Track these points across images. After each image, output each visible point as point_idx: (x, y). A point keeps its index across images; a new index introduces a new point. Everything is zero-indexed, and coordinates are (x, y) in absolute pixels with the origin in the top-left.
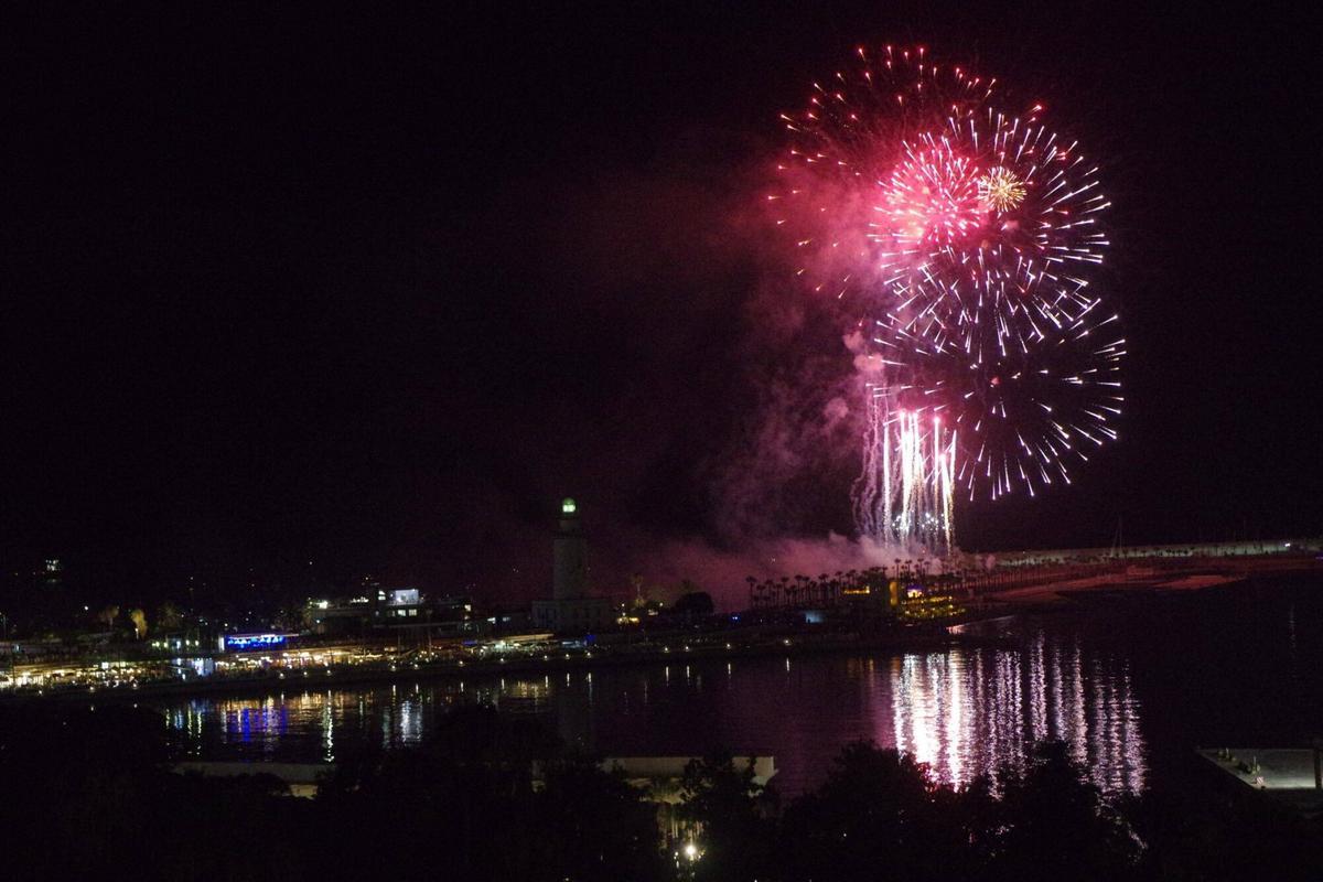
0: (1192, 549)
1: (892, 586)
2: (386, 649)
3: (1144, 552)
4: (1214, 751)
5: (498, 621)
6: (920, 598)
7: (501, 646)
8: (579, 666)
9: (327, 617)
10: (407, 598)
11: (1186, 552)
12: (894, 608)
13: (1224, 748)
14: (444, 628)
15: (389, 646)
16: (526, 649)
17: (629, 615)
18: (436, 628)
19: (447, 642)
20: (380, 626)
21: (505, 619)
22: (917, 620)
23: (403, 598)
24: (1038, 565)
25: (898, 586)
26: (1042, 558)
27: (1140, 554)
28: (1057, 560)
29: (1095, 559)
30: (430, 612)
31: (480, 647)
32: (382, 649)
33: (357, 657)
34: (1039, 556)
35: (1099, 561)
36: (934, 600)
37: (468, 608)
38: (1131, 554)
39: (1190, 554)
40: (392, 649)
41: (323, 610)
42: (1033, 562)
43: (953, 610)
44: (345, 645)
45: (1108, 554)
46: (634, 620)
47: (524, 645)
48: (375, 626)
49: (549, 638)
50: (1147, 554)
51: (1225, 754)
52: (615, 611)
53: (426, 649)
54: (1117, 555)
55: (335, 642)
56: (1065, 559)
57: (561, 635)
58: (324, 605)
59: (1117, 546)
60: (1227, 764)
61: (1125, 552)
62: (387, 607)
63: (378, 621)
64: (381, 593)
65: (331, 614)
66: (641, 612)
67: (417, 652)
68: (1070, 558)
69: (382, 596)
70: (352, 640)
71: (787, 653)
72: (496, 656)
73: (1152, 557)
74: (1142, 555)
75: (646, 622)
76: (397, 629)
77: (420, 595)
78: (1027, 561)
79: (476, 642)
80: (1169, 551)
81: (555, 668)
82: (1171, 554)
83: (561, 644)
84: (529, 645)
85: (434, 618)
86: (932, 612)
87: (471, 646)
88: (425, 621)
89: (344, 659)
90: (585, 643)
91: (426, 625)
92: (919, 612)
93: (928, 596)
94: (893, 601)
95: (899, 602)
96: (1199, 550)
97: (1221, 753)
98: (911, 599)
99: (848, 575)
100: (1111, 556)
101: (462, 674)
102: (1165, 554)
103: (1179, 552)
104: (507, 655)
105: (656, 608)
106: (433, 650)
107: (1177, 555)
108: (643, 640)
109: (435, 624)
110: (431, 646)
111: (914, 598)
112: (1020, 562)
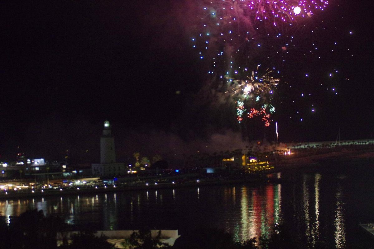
0: (368, 141)
1: (243, 157)
2: (30, 184)
3: (348, 143)
4: (366, 224)
5: (78, 172)
6: (255, 162)
7: (78, 182)
8: (110, 191)
9: (7, 170)
10: (39, 163)
11: (365, 143)
12: (244, 167)
13: (370, 223)
14: (55, 175)
15: (32, 182)
16: (88, 184)
17: (133, 170)
18: (52, 175)
19: (56, 181)
20: (28, 174)
21: (80, 172)
22: (254, 172)
23: (38, 163)
24: (305, 149)
25: (246, 157)
26: (307, 146)
27: (347, 144)
28: (313, 146)
29: (329, 145)
30: (48, 168)
31: (69, 183)
32: (29, 184)
33: (18, 187)
34: (306, 144)
35: (330, 146)
36: (261, 163)
37: (64, 167)
38: (344, 144)
39: (367, 144)
40: (33, 184)
41: (5, 168)
42: (303, 147)
43: (269, 167)
44: (14, 182)
45: (334, 144)
46: (135, 172)
47: (87, 182)
48: (26, 174)
49: (98, 179)
50: (350, 144)
51: (370, 226)
52: (126, 168)
53: (47, 184)
54: (338, 144)
55: (9, 181)
56: (316, 146)
57: (103, 178)
58: (5, 165)
59: (338, 140)
60: (371, 229)
61: (341, 143)
62: (31, 166)
63: (27, 172)
64: (29, 160)
65: (8, 169)
66: (137, 169)
67: (43, 185)
68: (318, 145)
69: (29, 161)
70: (16, 180)
71: (198, 185)
72: (75, 187)
73: (352, 144)
74: (348, 144)
75: (139, 172)
76: (35, 176)
77: (45, 161)
78: (301, 147)
79: (67, 181)
80: (358, 142)
81: (101, 192)
82: (359, 144)
83: (103, 182)
84: (89, 182)
85: (50, 171)
86: (260, 168)
87: (65, 183)
88: (46, 172)
89: (13, 188)
90: (113, 182)
91: (47, 174)
92: (254, 168)
93: (258, 162)
94: (244, 164)
95: (246, 164)
96: (371, 142)
97: (369, 225)
98: (251, 163)
99: (226, 153)
100: (336, 144)
101: (61, 194)
102: (357, 144)
103: (363, 142)
104: (80, 186)
105: (144, 167)
106: (50, 184)
107: (362, 144)
108: (138, 181)
109: (50, 173)
110: (48, 182)
111: (253, 162)
112: (298, 147)
